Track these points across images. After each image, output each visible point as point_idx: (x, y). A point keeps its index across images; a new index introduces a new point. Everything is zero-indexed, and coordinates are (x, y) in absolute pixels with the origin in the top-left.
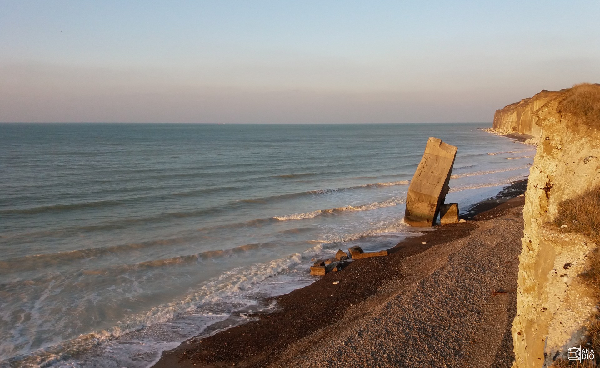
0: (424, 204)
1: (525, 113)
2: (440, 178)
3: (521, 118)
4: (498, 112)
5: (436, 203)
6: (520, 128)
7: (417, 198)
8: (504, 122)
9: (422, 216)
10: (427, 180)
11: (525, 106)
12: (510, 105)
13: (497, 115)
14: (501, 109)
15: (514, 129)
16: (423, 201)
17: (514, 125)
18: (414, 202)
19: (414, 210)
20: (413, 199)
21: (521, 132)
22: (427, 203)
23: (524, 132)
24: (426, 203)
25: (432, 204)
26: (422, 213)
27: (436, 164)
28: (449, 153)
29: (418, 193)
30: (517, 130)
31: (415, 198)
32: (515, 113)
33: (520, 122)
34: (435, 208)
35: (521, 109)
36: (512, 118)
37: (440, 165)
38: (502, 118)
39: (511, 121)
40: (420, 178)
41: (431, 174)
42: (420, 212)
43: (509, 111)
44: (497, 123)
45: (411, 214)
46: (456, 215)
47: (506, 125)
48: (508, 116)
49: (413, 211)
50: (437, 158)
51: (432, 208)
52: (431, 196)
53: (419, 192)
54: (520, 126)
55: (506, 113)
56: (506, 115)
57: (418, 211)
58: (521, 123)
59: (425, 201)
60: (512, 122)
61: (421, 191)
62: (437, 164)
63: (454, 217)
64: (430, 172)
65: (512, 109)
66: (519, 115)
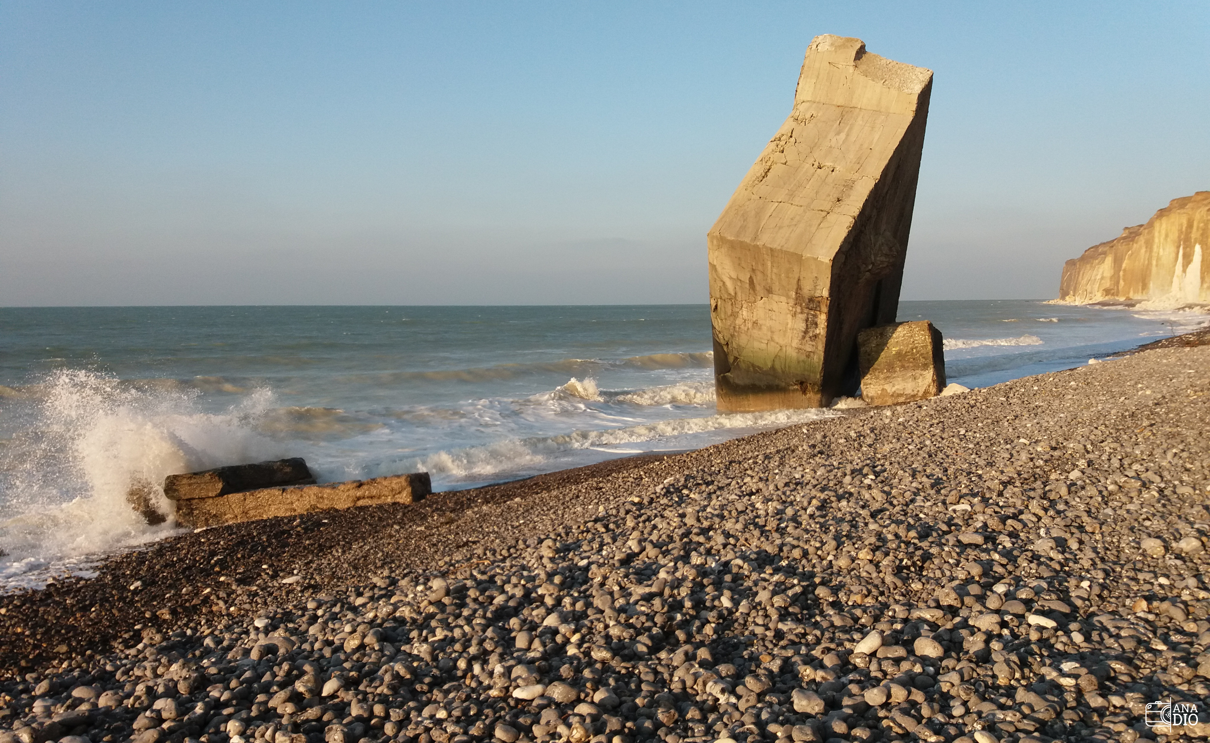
0: (775, 307)
1: (1132, 254)
2: (849, 186)
3: (1124, 265)
4: (1071, 263)
5: (826, 293)
6: (1120, 288)
7: (745, 277)
8: (1084, 282)
9: (778, 366)
10: (792, 195)
11: (1133, 240)
12: (1096, 247)
13: (1067, 272)
14: (1075, 258)
15: (1107, 292)
16: (769, 291)
17: (1107, 284)
18: (733, 299)
19: (743, 340)
20: (729, 285)
21: (1124, 295)
22: (788, 297)
23: (1131, 295)
24: (783, 299)
25: (811, 300)
26: (773, 349)
27: (838, 133)
28: (894, 92)
29: (743, 246)
30: (1113, 294)
31: (734, 276)
32: (1109, 260)
33: (1121, 273)
34: (822, 319)
35: (1121, 247)
36: (1101, 271)
37: (853, 138)
38: (1079, 273)
39: (1099, 277)
40: (763, 188)
41: (812, 170)
42: (763, 346)
43: (1094, 257)
44: (1068, 286)
45: (731, 359)
46: (925, 367)
47: (1089, 288)
48: (1093, 268)
49: (740, 348)
50: (842, 116)
51: (811, 323)
52: (798, 259)
53: (748, 240)
54: (1122, 283)
55: (1087, 263)
56: (1088, 266)
57: (756, 345)
58: (1124, 275)
59: (776, 287)
60: (1102, 278)
61: (755, 238)
62: (843, 136)
63: (919, 372)
64: (807, 166)
65: (1100, 254)
66: (1118, 262)
